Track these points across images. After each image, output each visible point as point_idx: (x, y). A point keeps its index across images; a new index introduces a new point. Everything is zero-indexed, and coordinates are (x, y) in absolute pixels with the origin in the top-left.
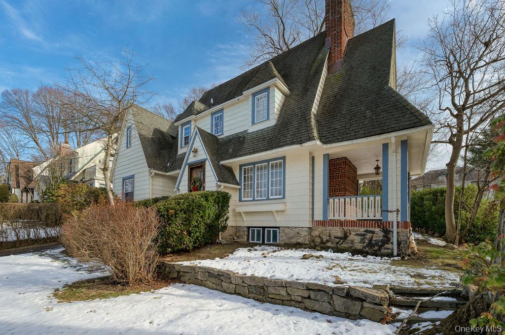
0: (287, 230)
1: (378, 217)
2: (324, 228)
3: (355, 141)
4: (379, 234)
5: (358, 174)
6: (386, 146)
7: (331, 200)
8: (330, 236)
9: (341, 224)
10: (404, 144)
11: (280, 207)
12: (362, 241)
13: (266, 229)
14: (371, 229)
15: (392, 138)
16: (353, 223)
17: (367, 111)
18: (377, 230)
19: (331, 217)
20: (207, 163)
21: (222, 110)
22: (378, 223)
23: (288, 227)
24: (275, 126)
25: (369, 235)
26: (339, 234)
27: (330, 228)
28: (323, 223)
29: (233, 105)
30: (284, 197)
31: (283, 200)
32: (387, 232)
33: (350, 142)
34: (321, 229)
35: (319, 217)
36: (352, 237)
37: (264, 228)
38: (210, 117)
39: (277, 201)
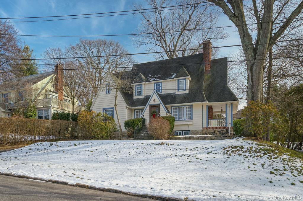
0: (193, 131)
1: (224, 126)
2: (207, 130)
3: (218, 103)
4: (225, 130)
5: (213, 111)
6: (226, 104)
7: (209, 121)
8: (209, 133)
9: (213, 128)
10: (232, 104)
11: (191, 123)
12: (220, 133)
13: (184, 132)
14: (222, 129)
15: (229, 103)
16: (217, 128)
17: (221, 93)
18: (224, 129)
19: (209, 126)
20: (161, 105)
21: (161, 82)
22: (225, 128)
23: (194, 130)
24: (189, 93)
25: (222, 131)
26: (212, 132)
27: (209, 130)
28: (207, 128)
29: (167, 81)
30: (192, 119)
31: (192, 120)
32: (227, 130)
33: (216, 103)
34: (206, 130)
35: (205, 126)
36: (216, 132)
37: (182, 131)
38: (154, 84)
39: (189, 121)
